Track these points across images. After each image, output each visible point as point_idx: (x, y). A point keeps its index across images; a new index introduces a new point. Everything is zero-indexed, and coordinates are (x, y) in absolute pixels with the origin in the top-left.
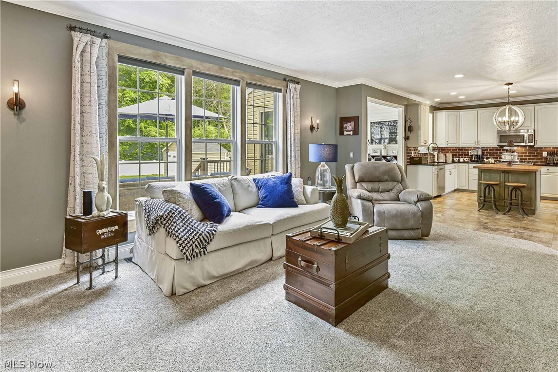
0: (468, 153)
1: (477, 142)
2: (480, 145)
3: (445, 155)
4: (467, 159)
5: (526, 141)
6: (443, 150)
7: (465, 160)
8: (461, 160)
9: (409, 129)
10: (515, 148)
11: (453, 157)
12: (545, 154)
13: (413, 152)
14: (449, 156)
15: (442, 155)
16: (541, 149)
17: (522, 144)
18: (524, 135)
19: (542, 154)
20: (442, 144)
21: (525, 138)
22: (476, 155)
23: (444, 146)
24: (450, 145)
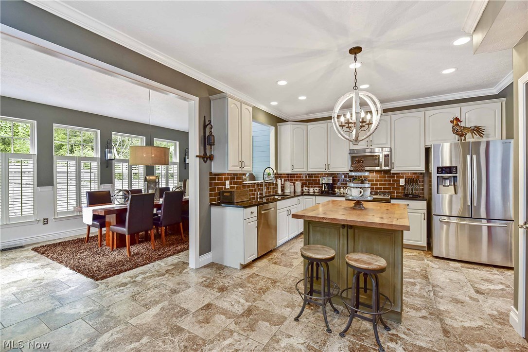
0: (319, 180)
1: (327, 166)
2: (331, 170)
3: (294, 183)
4: (317, 188)
5: (381, 164)
6: (292, 177)
7: (316, 191)
8: (311, 190)
9: (207, 141)
10: (367, 174)
11: (302, 187)
12: (402, 182)
13: (228, 182)
14: (298, 184)
15: (288, 184)
16: (398, 175)
17: (377, 168)
18: (379, 155)
19: (399, 181)
20: (286, 169)
21: (381, 160)
22: (327, 184)
23: (289, 172)
24: (297, 170)
